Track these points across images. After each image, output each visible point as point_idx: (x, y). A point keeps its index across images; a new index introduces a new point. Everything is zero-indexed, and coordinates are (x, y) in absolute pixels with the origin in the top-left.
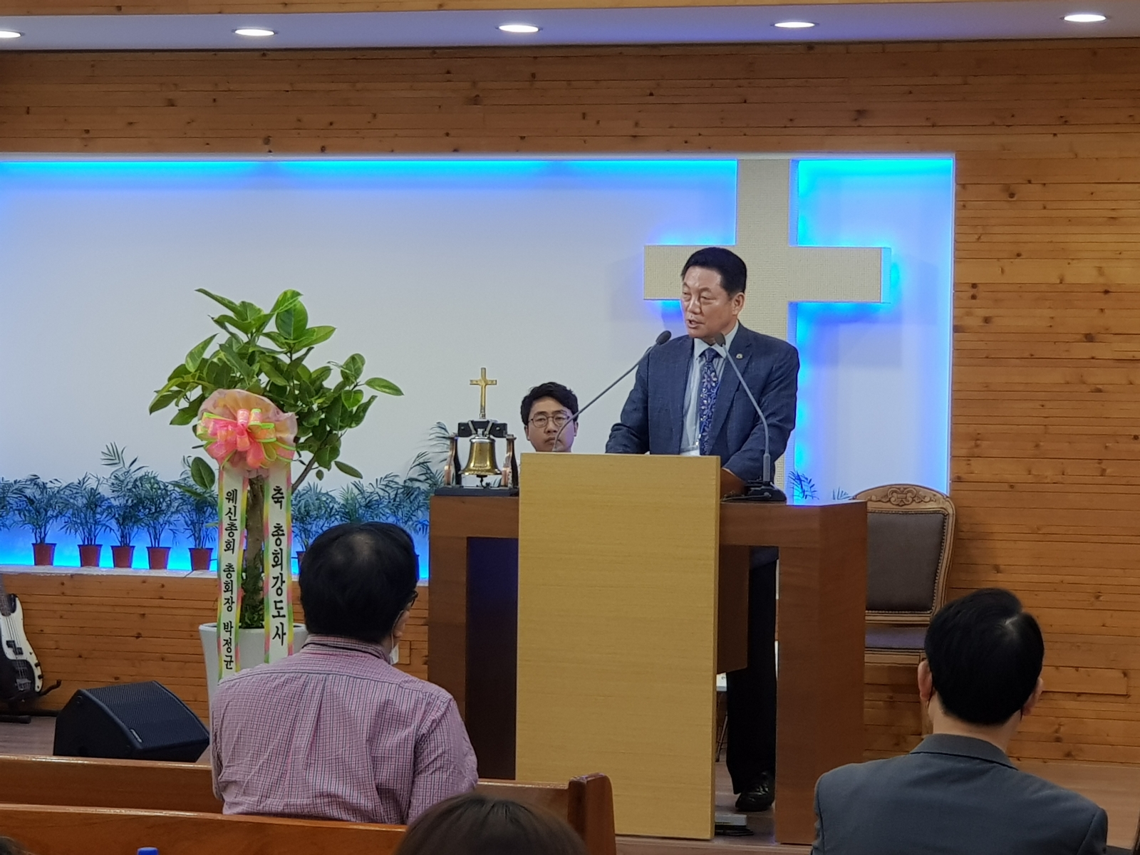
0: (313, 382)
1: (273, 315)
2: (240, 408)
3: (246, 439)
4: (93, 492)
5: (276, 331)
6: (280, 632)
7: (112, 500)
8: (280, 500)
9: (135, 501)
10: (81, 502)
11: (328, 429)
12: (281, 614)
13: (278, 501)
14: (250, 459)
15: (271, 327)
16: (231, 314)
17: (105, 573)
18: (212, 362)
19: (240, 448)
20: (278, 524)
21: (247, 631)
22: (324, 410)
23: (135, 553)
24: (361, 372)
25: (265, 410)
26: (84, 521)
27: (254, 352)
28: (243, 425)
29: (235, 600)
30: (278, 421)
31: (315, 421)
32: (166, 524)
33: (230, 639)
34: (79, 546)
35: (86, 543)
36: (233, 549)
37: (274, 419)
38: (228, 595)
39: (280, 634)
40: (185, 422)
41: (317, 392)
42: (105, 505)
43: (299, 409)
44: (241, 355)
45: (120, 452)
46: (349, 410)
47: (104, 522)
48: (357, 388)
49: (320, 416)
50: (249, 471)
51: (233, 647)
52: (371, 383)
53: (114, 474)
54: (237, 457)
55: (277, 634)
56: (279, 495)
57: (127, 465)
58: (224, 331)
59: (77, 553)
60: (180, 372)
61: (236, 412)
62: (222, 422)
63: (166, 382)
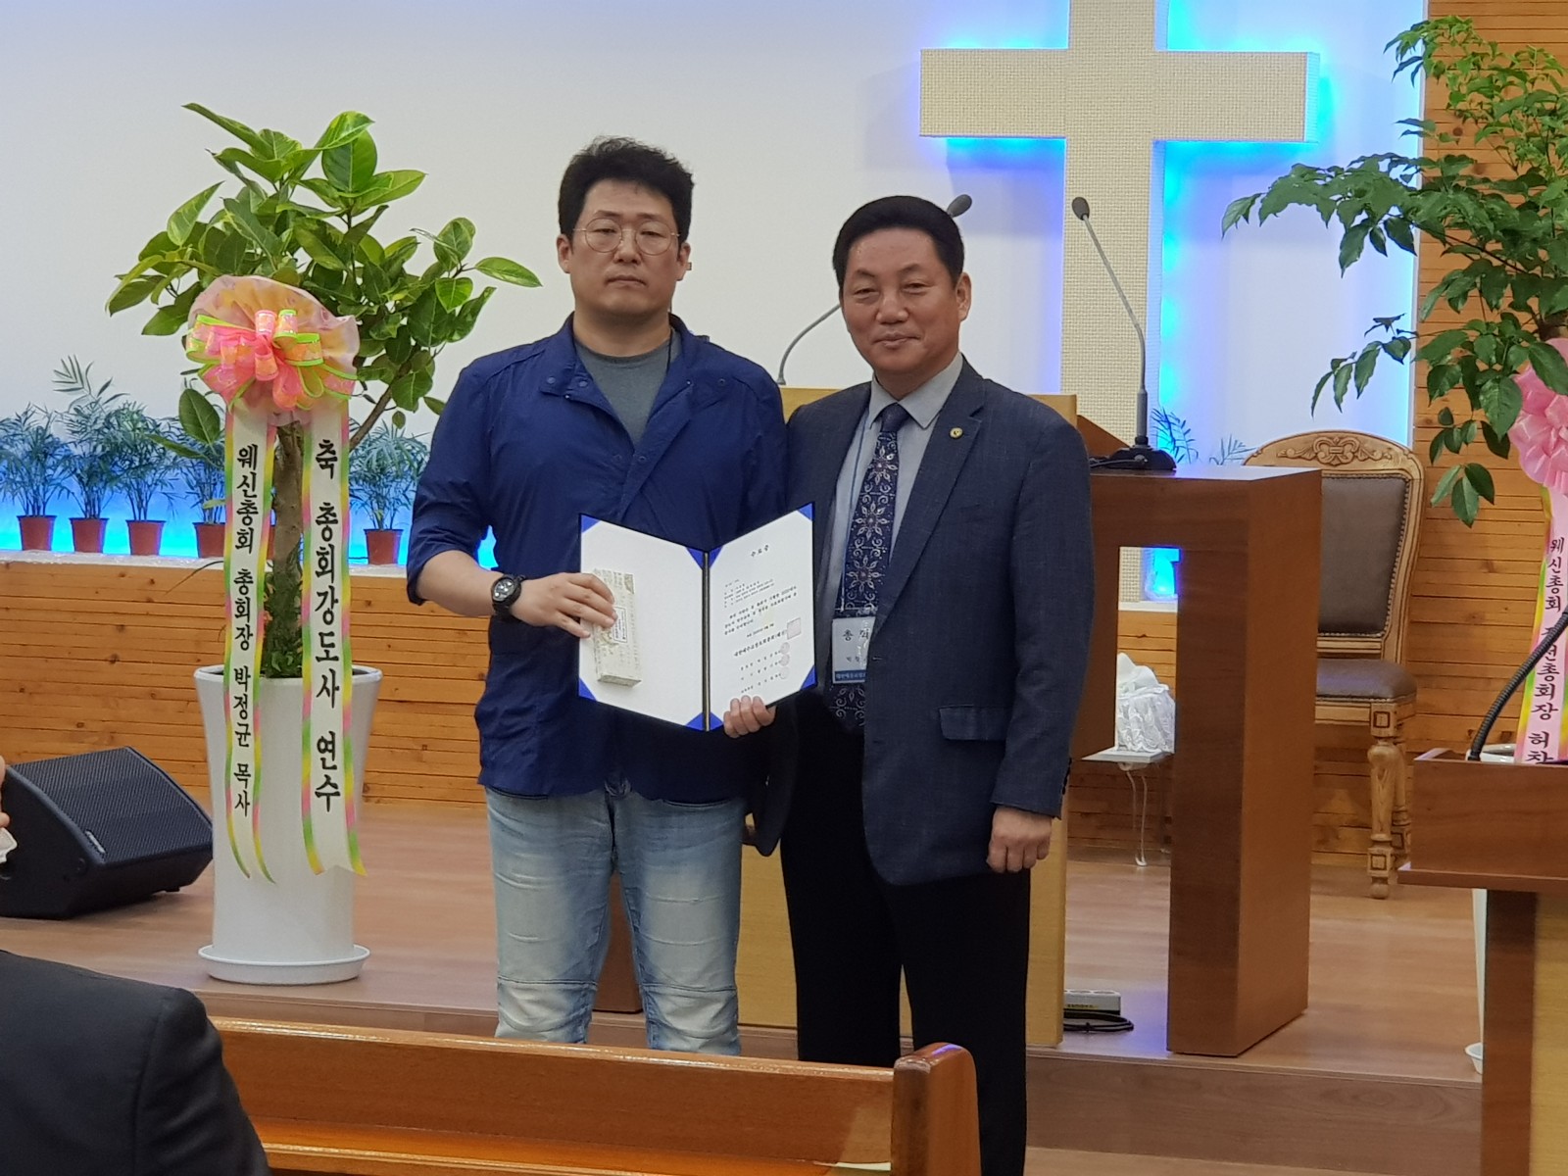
0: (387, 264)
1: (318, 152)
2: (261, 309)
3: (271, 362)
4: (42, 434)
5: (324, 177)
6: (329, 685)
7: (72, 446)
8: (330, 463)
9: (108, 449)
10: (20, 449)
11: (413, 343)
12: (331, 655)
13: (327, 464)
14: (278, 394)
15: (315, 171)
16: (246, 148)
17: (59, 562)
18: (213, 228)
19: (260, 376)
20: (325, 504)
21: (277, 682)
22: (407, 311)
23: (109, 527)
24: (469, 249)
25: (303, 310)
26: (26, 480)
27: (285, 212)
28: (265, 337)
29: (253, 630)
30: (324, 329)
31: (391, 330)
32: (156, 484)
33: (245, 695)
34: (19, 518)
35: (31, 513)
36: (250, 546)
37: (319, 326)
38: (242, 622)
39: (330, 690)
40: (171, 332)
41: (393, 281)
42: (60, 453)
43: (365, 308)
44: (263, 219)
45: (83, 371)
46: (448, 312)
47: (59, 481)
48: (462, 275)
49: (399, 321)
50: (277, 415)
51: (250, 710)
52: (485, 266)
53: (74, 406)
54: (257, 391)
55: (325, 687)
56: (328, 456)
57: (96, 390)
58: (233, 176)
59: (16, 529)
60: (159, 246)
61: (254, 318)
62: (229, 332)
63: (137, 262)
